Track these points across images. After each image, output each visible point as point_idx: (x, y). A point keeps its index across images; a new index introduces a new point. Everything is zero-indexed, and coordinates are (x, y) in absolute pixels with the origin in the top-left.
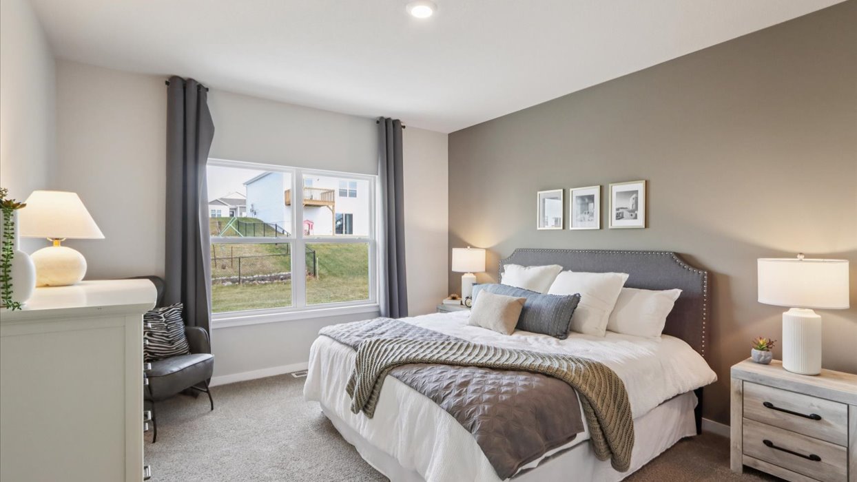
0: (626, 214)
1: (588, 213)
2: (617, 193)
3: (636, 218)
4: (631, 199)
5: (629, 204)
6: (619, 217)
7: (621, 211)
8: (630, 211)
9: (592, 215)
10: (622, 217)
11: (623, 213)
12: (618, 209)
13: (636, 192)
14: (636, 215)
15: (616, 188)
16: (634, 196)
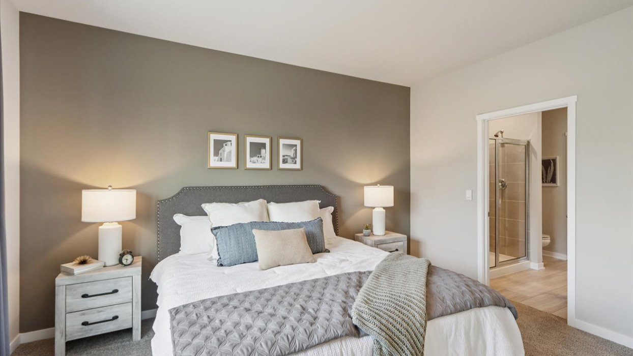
0: (289, 160)
1: (261, 157)
2: (283, 144)
3: (295, 163)
4: (293, 150)
5: (291, 153)
6: (285, 161)
7: (286, 157)
8: (292, 158)
9: (264, 158)
10: (287, 162)
11: (287, 159)
12: (284, 156)
13: (296, 146)
14: (296, 161)
15: (282, 142)
16: (294, 148)
